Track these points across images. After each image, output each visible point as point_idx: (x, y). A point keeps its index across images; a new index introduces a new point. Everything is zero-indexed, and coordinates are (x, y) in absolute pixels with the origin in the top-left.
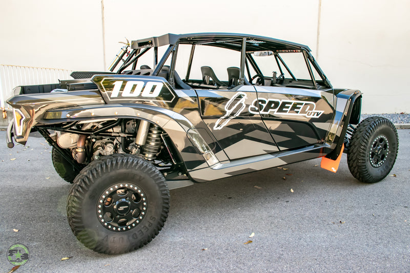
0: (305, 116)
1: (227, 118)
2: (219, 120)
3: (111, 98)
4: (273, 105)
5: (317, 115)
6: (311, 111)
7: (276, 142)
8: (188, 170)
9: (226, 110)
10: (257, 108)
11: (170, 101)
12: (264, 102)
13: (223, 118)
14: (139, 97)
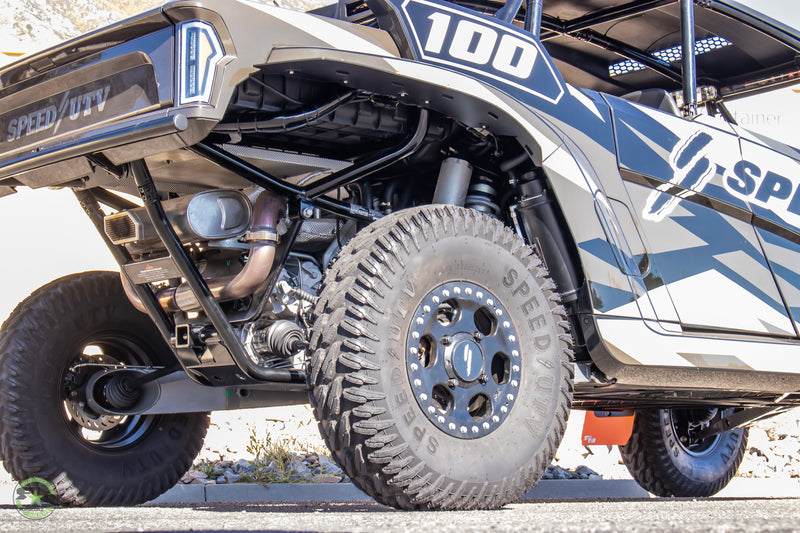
1: (674, 191)
2: (654, 191)
4: (777, 187)
7: (789, 305)
8: (595, 311)
9: (673, 166)
10: (742, 184)
11: (556, 102)
12: (756, 171)
13: (665, 187)
14: (488, 67)
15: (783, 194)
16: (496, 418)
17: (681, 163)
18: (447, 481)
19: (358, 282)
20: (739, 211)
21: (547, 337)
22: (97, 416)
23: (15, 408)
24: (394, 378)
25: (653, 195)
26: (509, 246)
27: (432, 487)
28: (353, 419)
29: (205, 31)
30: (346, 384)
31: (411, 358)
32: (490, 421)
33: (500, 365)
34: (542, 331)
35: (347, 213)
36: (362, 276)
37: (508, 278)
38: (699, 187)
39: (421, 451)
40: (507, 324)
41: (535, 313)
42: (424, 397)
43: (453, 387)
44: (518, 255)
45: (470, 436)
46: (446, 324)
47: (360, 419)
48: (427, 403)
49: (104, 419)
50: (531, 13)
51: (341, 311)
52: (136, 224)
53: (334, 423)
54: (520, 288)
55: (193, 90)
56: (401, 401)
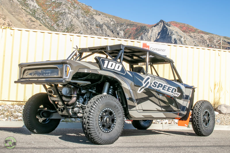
0: (172, 94)
3: (104, 68)
4: (160, 86)
5: (178, 95)
6: (175, 92)
7: (161, 105)
8: (129, 109)
9: (143, 83)
10: (154, 86)
11: (124, 74)
12: (157, 83)
13: (142, 87)
14: (114, 69)
15: (161, 87)
16: (112, 129)
17: (145, 83)
18: (103, 140)
19: (91, 109)
20: (154, 90)
21: (121, 116)
22: (42, 118)
23: (28, 117)
24: (96, 124)
25: (140, 88)
26: (115, 101)
27: (101, 141)
28: (89, 131)
29: (68, 66)
30: (88, 125)
31: (99, 120)
32: (111, 130)
33: (113, 121)
34: (120, 115)
35: (88, 91)
36: (92, 108)
37: (115, 106)
38: (147, 87)
39: (100, 135)
40: (114, 114)
41: (119, 112)
42: (100, 127)
43: (105, 125)
44: (117, 103)
45: (108, 132)
46: (105, 114)
47: (90, 131)
48: (101, 128)
49: (43, 118)
50: (121, 58)
51: (88, 113)
52: (53, 92)
53: (86, 131)
54: (117, 108)
55: (66, 76)
56: (97, 128)
